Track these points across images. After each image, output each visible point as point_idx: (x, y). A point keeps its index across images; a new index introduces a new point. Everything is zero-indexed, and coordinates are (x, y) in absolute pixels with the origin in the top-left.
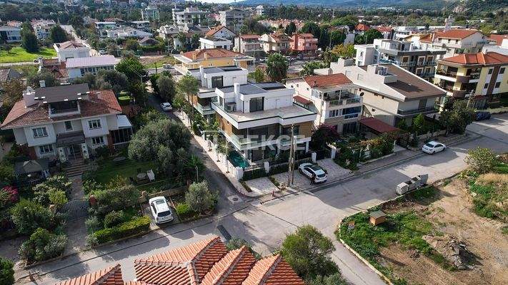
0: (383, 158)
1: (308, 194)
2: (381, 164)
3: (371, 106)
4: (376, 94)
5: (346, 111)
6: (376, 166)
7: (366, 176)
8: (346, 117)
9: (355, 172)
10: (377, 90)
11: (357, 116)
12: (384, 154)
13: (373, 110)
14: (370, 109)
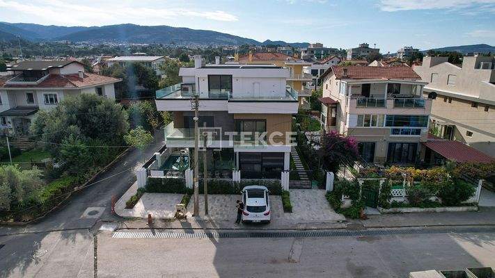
0: (438, 209)
1: (210, 236)
2: (428, 222)
3: (466, 127)
4: (475, 104)
5: (394, 121)
6: (412, 221)
7: (369, 236)
8: (395, 132)
9: (351, 222)
10: (475, 96)
11: (418, 132)
12: (447, 203)
13: (470, 134)
14: (463, 131)
